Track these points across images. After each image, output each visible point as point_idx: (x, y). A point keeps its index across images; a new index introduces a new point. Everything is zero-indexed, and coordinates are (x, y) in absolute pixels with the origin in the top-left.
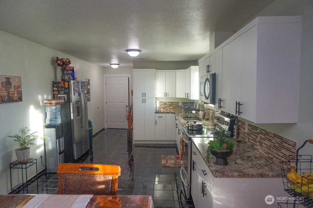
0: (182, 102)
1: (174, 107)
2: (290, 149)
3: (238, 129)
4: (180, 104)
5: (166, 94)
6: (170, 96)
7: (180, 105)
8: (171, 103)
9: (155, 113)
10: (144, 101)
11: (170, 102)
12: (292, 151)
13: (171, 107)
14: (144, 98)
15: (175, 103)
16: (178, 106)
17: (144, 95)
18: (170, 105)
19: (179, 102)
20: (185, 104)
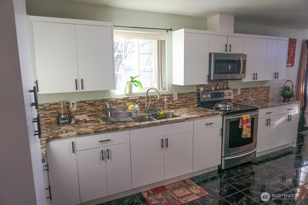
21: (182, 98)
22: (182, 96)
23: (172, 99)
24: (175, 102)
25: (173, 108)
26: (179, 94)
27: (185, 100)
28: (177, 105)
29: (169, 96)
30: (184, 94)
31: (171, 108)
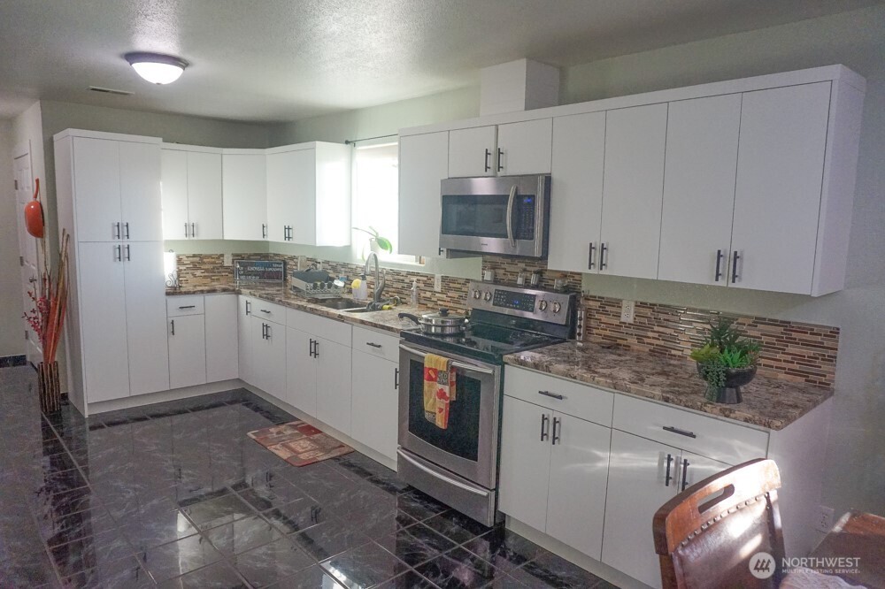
0: (234, 255)
1: (207, 270)
2: (819, 342)
3: (589, 317)
4: (228, 262)
5: (191, 229)
6: (205, 234)
7: (226, 265)
8: (197, 259)
9: (168, 294)
10: (123, 254)
11: (194, 256)
12: (825, 345)
13: (198, 273)
14: (124, 243)
15: (210, 256)
16: (222, 267)
17: (122, 230)
18: (195, 267)
19: (222, 255)
20: (243, 259)
21: (450, 289)
22: (451, 285)
23: (431, 285)
24: (437, 295)
25: (432, 308)
26: (444, 279)
27: (456, 295)
28: (439, 302)
29: (425, 279)
30: (454, 281)
31: (429, 308)
